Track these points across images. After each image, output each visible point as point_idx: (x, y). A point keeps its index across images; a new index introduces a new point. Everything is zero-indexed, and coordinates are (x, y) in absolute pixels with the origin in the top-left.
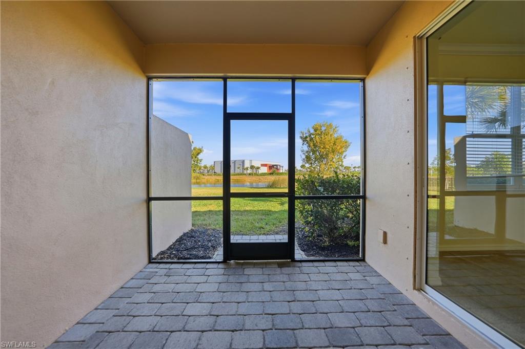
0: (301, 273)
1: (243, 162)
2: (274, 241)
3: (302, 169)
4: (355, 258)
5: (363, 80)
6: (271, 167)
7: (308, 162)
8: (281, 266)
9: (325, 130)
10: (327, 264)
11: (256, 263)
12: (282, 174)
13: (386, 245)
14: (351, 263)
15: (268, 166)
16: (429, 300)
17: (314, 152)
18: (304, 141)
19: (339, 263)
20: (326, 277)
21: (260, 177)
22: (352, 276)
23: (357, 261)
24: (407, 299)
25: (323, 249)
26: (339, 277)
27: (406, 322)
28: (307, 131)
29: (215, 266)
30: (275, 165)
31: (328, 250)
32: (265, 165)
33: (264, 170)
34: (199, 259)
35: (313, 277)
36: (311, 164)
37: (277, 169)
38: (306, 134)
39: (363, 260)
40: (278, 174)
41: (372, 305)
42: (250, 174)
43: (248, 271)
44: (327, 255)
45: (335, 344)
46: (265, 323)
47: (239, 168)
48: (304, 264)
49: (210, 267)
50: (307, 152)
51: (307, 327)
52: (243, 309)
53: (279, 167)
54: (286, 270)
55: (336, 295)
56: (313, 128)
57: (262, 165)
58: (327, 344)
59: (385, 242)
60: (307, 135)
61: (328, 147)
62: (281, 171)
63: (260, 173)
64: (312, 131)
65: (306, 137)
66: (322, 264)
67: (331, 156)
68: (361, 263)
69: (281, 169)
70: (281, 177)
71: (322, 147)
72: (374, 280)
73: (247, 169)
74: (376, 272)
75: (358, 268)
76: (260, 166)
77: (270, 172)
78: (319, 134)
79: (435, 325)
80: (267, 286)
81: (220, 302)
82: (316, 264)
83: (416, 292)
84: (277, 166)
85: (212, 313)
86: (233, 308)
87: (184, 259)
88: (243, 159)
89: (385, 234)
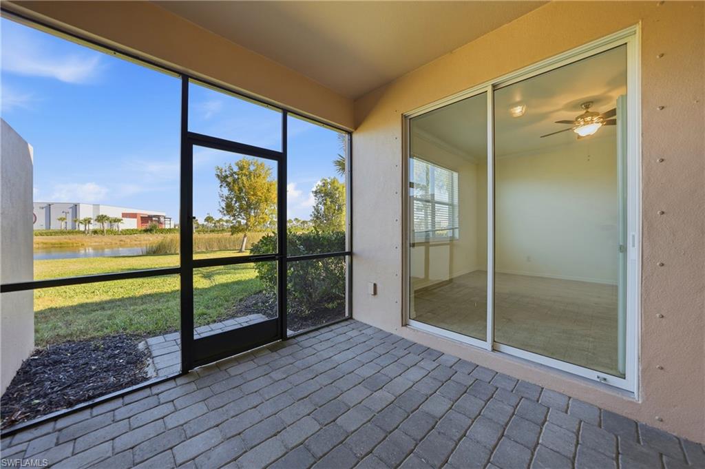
0: (303, 348)
1: (75, 207)
2: (239, 326)
3: (206, 223)
4: (342, 319)
5: (350, 134)
6: (145, 219)
7: (228, 212)
8: (273, 349)
9: (256, 170)
10: (322, 331)
11: (238, 357)
12: (170, 230)
13: (376, 296)
14: (343, 324)
15: (138, 216)
16: (414, 330)
17: (239, 199)
18: (222, 182)
19: (333, 327)
20: (329, 344)
21: (123, 237)
22: (351, 334)
23: (346, 320)
24: (398, 337)
25: (306, 319)
26: (342, 338)
27: (406, 352)
28: (227, 168)
29: (171, 384)
30: (155, 216)
31: (312, 318)
32: (133, 216)
33: (132, 224)
34: (125, 388)
35: (319, 347)
36: (234, 216)
37: (159, 222)
38: (226, 171)
39: (351, 318)
40: (162, 231)
41: (381, 350)
42: (95, 232)
43: (234, 370)
44: (314, 324)
45: (375, 389)
46: (304, 408)
47: (62, 219)
48: (299, 339)
49: (163, 389)
50: (227, 198)
51: (346, 389)
52: (267, 409)
53: (162, 219)
54: (283, 351)
55: (349, 354)
56: (237, 164)
57: (125, 215)
58: (370, 393)
59: (375, 293)
60: (228, 173)
61: (259, 194)
62: (167, 227)
63: (120, 229)
64: (236, 169)
65: (227, 176)
66: (317, 333)
67: (263, 205)
68: (351, 321)
69: (167, 222)
70: (169, 236)
71: (252, 193)
72: (369, 331)
73: (88, 221)
74: (366, 324)
75: (351, 326)
76: (120, 217)
77: (144, 228)
78: (245, 175)
79: (421, 346)
80: (276, 375)
81: (228, 419)
82: (312, 335)
83: (404, 328)
84: (158, 217)
85: (228, 436)
86: (255, 415)
87: (85, 401)
88: (75, 202)
89: (375, 285)
